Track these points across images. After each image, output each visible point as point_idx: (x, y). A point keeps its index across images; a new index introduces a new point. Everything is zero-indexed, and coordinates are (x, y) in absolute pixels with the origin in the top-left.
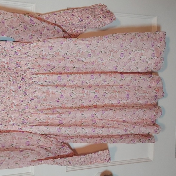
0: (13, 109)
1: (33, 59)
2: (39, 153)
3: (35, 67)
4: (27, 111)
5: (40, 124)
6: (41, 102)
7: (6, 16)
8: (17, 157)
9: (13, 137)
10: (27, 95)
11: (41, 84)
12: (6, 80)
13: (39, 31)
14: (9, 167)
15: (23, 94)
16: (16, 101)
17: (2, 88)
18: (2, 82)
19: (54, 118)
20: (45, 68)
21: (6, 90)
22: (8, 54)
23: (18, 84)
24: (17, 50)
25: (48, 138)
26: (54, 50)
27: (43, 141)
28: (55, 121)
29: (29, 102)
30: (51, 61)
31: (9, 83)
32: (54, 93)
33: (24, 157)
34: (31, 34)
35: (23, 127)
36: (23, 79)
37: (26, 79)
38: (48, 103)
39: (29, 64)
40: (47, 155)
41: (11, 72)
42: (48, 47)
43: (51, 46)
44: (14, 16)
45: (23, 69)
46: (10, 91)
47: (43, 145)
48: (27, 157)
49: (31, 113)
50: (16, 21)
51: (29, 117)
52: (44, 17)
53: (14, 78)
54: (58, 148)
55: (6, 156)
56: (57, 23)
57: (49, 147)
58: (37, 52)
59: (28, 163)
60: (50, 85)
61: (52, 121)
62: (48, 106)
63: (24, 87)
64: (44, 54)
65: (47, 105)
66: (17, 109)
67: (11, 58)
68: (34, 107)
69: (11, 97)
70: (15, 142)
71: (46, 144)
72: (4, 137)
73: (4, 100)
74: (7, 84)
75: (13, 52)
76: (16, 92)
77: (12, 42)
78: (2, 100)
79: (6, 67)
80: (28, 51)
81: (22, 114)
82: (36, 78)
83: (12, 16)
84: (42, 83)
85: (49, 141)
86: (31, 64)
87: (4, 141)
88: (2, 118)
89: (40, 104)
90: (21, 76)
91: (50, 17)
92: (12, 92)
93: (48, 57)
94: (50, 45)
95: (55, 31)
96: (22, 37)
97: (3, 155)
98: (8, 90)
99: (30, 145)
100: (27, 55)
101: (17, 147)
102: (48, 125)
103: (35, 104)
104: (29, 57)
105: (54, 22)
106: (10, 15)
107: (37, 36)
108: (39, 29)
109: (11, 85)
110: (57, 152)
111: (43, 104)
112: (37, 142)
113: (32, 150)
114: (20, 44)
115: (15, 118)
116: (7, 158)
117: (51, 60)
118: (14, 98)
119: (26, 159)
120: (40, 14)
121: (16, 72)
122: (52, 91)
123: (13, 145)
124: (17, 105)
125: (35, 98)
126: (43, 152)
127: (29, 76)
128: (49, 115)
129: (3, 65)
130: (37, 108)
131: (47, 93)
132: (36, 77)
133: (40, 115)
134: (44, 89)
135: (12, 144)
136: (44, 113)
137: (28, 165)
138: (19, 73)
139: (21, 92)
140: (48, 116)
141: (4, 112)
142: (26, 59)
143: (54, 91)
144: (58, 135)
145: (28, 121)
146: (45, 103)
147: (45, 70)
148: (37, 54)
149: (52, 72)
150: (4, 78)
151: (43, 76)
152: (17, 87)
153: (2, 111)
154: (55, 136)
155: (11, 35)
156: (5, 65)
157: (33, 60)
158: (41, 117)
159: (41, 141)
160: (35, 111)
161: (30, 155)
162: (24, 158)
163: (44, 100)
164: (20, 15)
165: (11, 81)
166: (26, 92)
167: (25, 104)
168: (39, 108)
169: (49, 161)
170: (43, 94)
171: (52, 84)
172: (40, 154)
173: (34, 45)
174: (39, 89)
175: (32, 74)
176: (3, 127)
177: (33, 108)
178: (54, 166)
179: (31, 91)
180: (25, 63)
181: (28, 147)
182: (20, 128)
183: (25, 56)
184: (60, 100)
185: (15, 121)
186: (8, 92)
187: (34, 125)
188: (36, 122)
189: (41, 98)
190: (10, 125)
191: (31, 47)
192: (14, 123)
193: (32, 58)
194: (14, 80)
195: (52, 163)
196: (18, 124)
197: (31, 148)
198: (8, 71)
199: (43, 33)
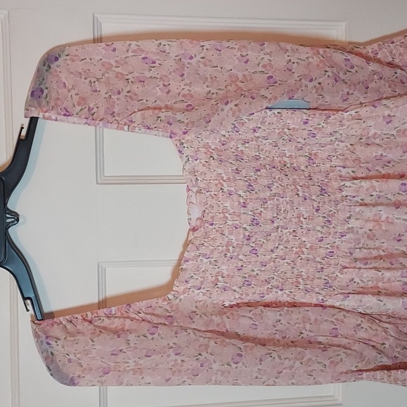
0: (303, 256)
1: (347, 147)
2: (361, 357)
3: (348, 163)
4: (332, 262)
5: (361, 290)
6: (362, 242)
7: (297, 55)
8: (318, 362)
9: (304, 317)
10: (331, 226)
11: (360, 201)
12: (291, 194)
13: (363, 82)
14: (293, 381)
15: (323, 224)
16: (309, 240)
17: (282, 212)
18: (282, 198)
19: (393, 279)
20: (370, 165)
21: (289, 216)
22: (294, 137)
23: (315, 203)
24: (315, 129)
25: (377, 321)
26: (396, 123)
27: (368, 328)
28: (393, 284)
29: (336, 240)
30: (385, 149)
31: (296, 199)
32: (390, 221)
33: (332, 362)
34: (346, 90)
35: (328, 297)
36: (323, 191)
37: (330, 190)
38: (377, 244)
39: (335, 158)
40: (379, 360)
41: (299, 175)
42: (381, 118)
43: (389, 116)
44: (314, 54)
45: (323, 168)
46: (299, 218)
47: (366, 337)
48: (338, 363)
49: (341, 265)
50: (318, 66)
51: (339, 274)
52: (369, 50)
53: (306, 190)
54: (400, 345)
55: (296, 358)
56: (397, 61)
57: (381, 342)
58: (357, 129)
59: (332, 376)
60: (382, 204)
61: (387, 285)
62: (376, 251)
63: (326, 208)
64: (371, 134)
65: (373, 249)
66: (311, 256)
67: (299, 145)
68: (348, 251)
69: (299, 231)
70: (307, 329)
71: (375, 335)
72: (288, 316)
73: (285, 236)
74: (293, 203)
75: (306, 132)
76: (309, 219)
77: (304, 110)
78: (280, 237)
79: (288, 165)
80: (337, 129)
81: (322, 268)
82: (350, 188)
83: (308, 55)
84: (362, 200)
85: (379, 329)
86: (339, 156)
87: (287, 324)
88: (282, 275)
89: (361, 245)
90: (319, 184)
91: (380, 49)
92: (302, 219)
93: (377, 141)
94: (387, 113)
95: (396, 80)
96: (328, 98)
97: (290, 356)
98: (295, 216)
99: (340, 336)
100: (333, 138)
101: (312, 340)
102: (379, 293)
103: (350, 245)
104: (337, 142)
105: (391, 59)
106: (305, 52)
107: (359, 95)
108: (362, 79)
109: (299, 204)
110: (398, 355)
111: (365, 246)
112: (355, 331)
113: (345, 348)
114: (321, 114)
115: (308, 277)
116: (298, 364)
117: (384, 146)
118: (304, 232)
119: (335, 366)
120: (360, 44)
121: (309, 176)
122: (388, 218)
123: (302, 335)
124: (311, 247)
125: (349, 233)
126: (370, 353)
127: (335, 185)
128: (383, 271)
129: (282, 162)
130: (354, 255)
131: (375, 221)
132: (352, 185)
133: (362, 270)
134: (369, 213)
135: (302, 333)
136: (371, 266)
137: (334, 381)
138: (315, 178)
139: (321, 219)
140: (381, 273)
141: (284, 263)
142: (330, 146)
143: (391, 216)
144: (397, 316)
145: (336, 284)
146: (371, 244)
147: (368, 169)
148: (355, 134)
149: (383, 172)
150: (287, 190)
151: (366, 184)
152: (312, 208)
153: (282, 261)
154: (391, 320)
155: (306, 96)
156: (285, 162)
157: (345, 148)
158: (365, 276)
159: (363, 328)
160: (350, 262)
161: (344, 359)
162: (333, 365)
163: (368, 237)
164: (325, 52)
165: (300, 195)
166: (330, 219)
167: (328, 246)
168: (358, 254)
169: (379, 374)
170: (368, 224)
171: (386, 201)
172: (365, 357)
173: (351, 115)
174: (358, 213)
175: (342, 178)
176: (285, 295)
177: (345, 254)
178: (388, 385)
179: (341, 216)
180: (327, 154)
181: (336, 341)
182: (321, 298)
183: (330, 139)
184: (402, 238)
185: (308, 282)
186: (294, 220)
187: (350, 293)
188: (353, 287)
189: (361, 231)
190: (300, 291)
191: (344, 119)
192: (308, 286)
193: (344, 144)
194: (307, 194)
195: (385, 380)
196: (317, 290)
197: (343, 343)
198: (292, 175)
199: (370, 86)
